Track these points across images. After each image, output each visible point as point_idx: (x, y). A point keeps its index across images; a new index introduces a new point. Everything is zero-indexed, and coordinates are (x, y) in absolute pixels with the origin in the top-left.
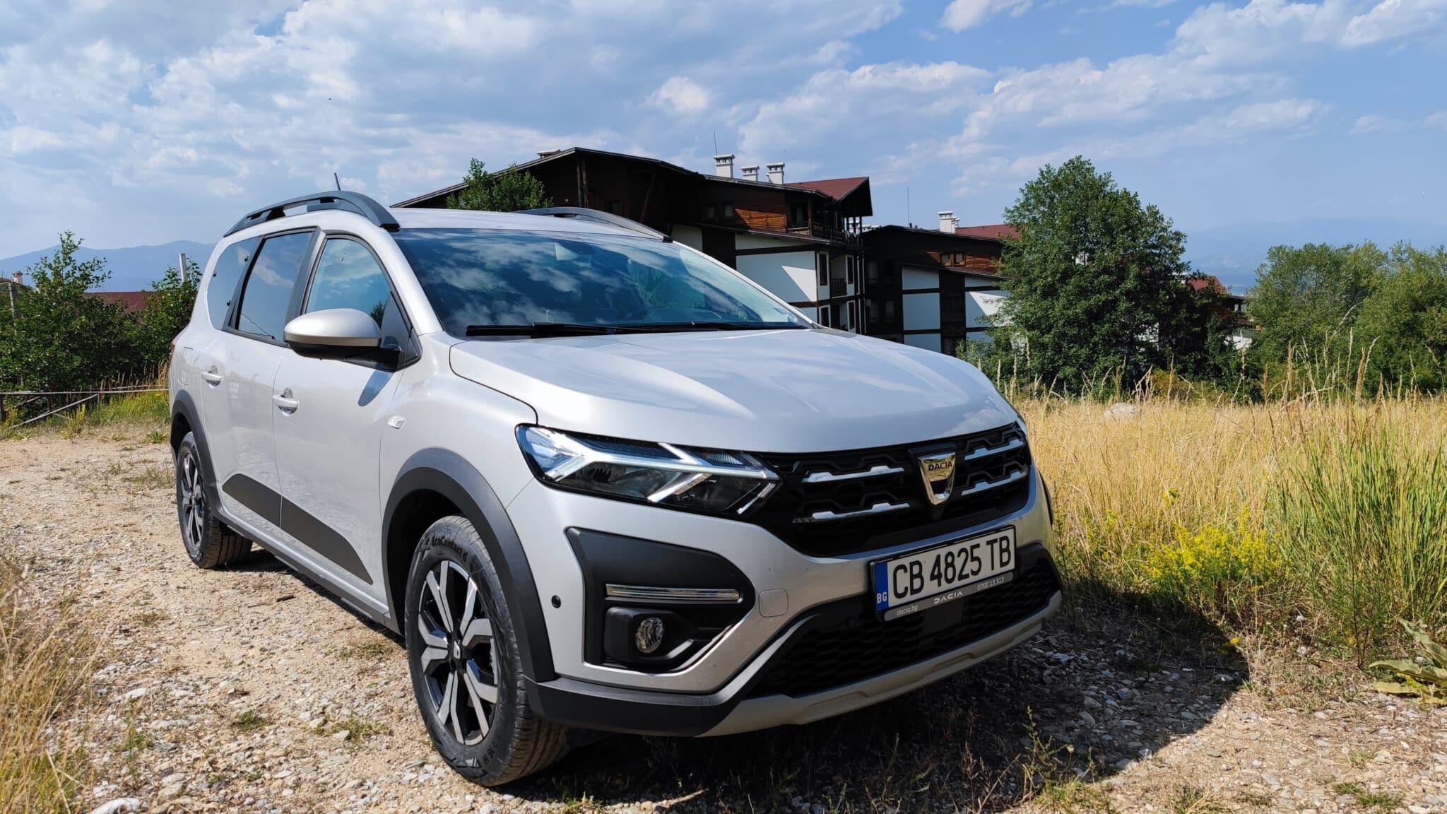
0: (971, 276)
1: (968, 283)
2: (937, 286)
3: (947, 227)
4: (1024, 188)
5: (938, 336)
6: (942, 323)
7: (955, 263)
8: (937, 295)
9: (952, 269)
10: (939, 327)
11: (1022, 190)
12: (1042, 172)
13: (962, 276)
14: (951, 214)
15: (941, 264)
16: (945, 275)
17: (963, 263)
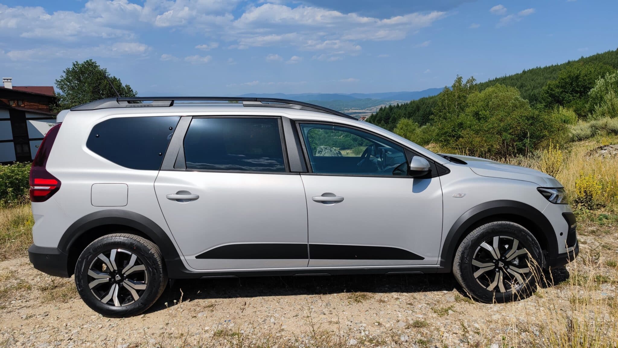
0: (29, 112)
1: (28, 116)
2: (9, 117)
3: (8, 86)
4: (65, 71)
5: (12, 143)
6: (14, 137)
7: (18, 105)
8: (9, 122)
9: (17, 108)
10: (12, 139)
11: (65, 72)
12: (74, 64)
13: (24, 113)
14: (11, 79)
15: (9, 106)
16: (12, 111)
17: (23, 106)
